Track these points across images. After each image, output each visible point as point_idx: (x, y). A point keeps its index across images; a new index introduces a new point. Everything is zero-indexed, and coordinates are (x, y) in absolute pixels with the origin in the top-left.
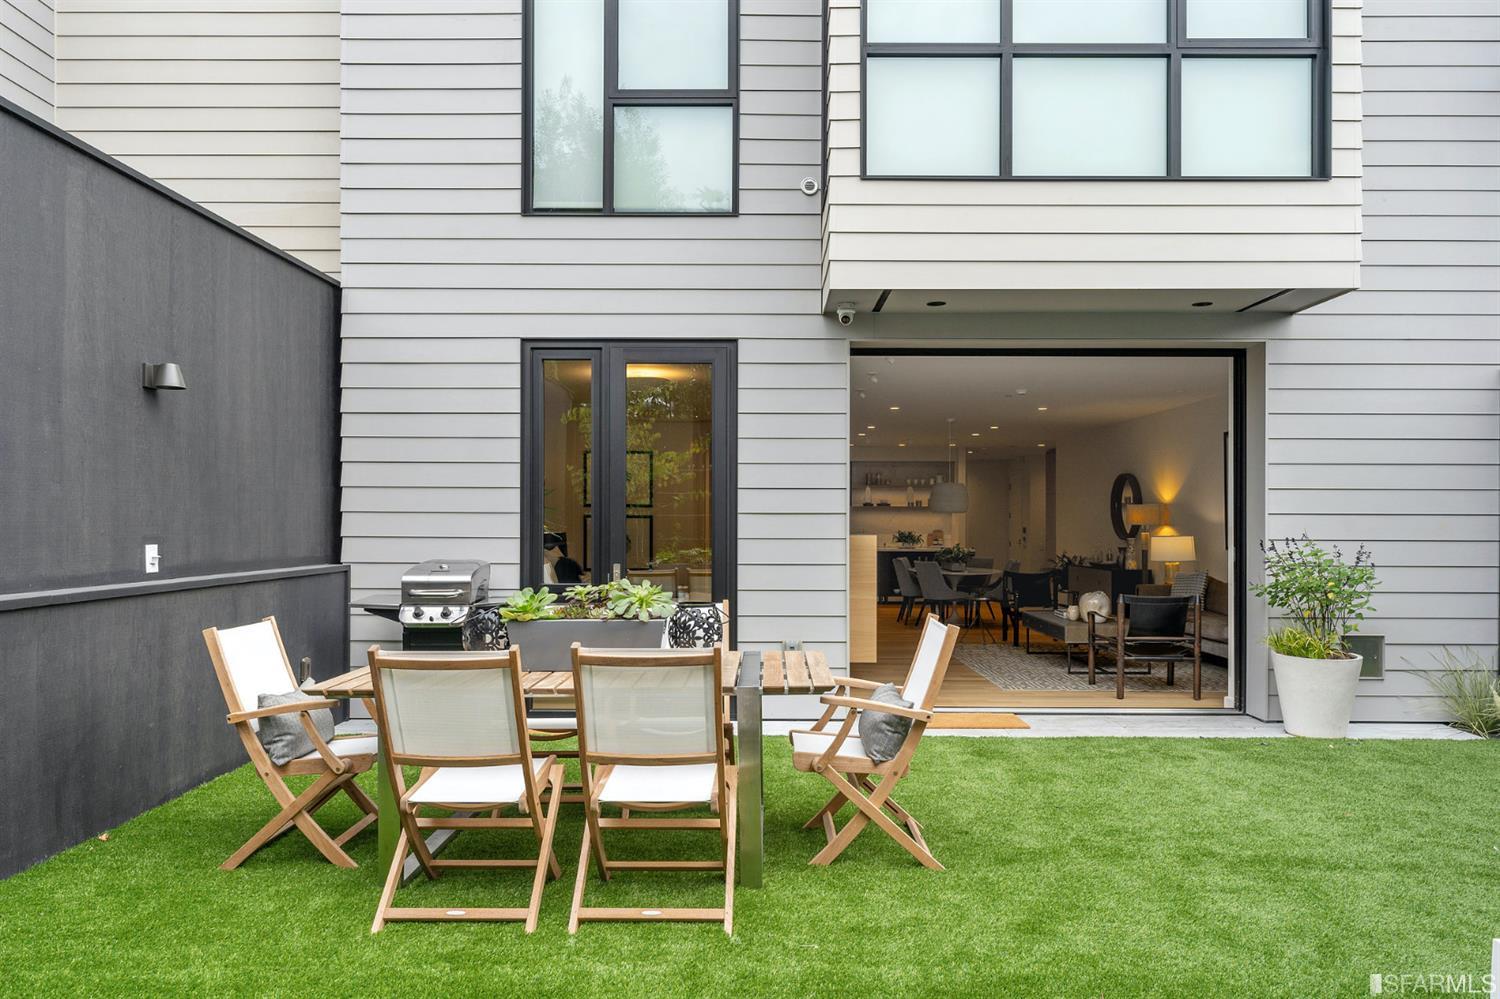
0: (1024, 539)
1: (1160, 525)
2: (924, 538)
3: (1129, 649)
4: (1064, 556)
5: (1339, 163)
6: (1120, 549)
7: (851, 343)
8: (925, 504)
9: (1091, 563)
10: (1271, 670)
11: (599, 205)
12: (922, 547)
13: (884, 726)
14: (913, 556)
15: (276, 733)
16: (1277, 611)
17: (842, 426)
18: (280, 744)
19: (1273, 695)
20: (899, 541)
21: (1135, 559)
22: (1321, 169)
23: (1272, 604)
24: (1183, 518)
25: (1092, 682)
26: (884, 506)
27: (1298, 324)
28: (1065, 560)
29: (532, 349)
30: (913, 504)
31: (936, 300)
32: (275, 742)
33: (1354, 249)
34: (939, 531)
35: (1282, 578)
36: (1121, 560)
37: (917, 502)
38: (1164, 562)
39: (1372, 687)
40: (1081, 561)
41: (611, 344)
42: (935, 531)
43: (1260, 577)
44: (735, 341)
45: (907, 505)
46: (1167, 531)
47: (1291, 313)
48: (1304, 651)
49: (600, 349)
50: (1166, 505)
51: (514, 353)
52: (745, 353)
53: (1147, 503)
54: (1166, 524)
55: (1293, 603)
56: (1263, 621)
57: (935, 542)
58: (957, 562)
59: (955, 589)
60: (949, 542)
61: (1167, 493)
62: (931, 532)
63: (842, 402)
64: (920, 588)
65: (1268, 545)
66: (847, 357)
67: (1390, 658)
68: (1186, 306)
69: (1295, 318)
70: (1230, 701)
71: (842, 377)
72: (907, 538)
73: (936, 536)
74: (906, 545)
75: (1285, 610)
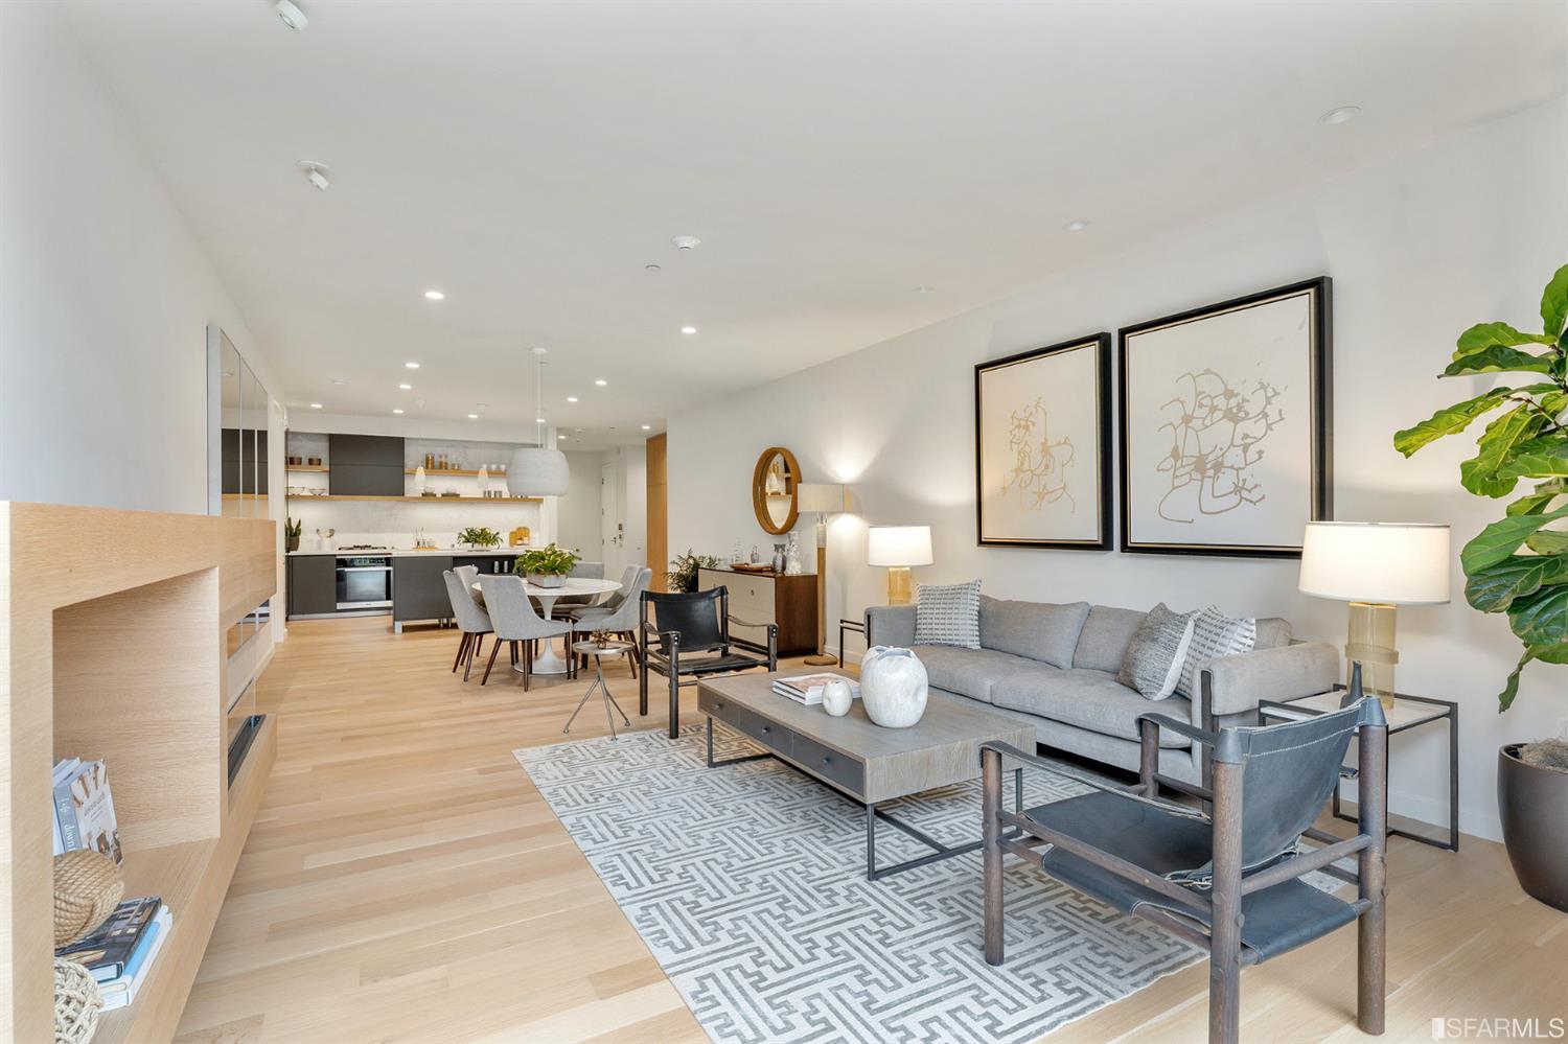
2: (505, 536)
4: (690, 557)
6: (777, 547)
8: (506, 495)
9: (732, 567)
12: (503, 548)
14: (486, 564)
20: (467, 541)
26: (451, 497)
28: (691, 561)
30: (489, 493)
34: (525, 529)
36: (779, 563)
37: (495, 493)
38: (887, 567)
40: (712, 562)
42: (519, 529)
45: (482, 496)
46: (850, 519)
50: (845, 485)
53: (814, 484)
54: (847, 511)
57: (519, 542)
58: (552, 572)
59: (548, 617)
60: (538, 543)
61: (846, 470)
62: (515, 530)
64: (489, 620)
72: (478, 536)
73: (519, 535)
74: (477, 546)
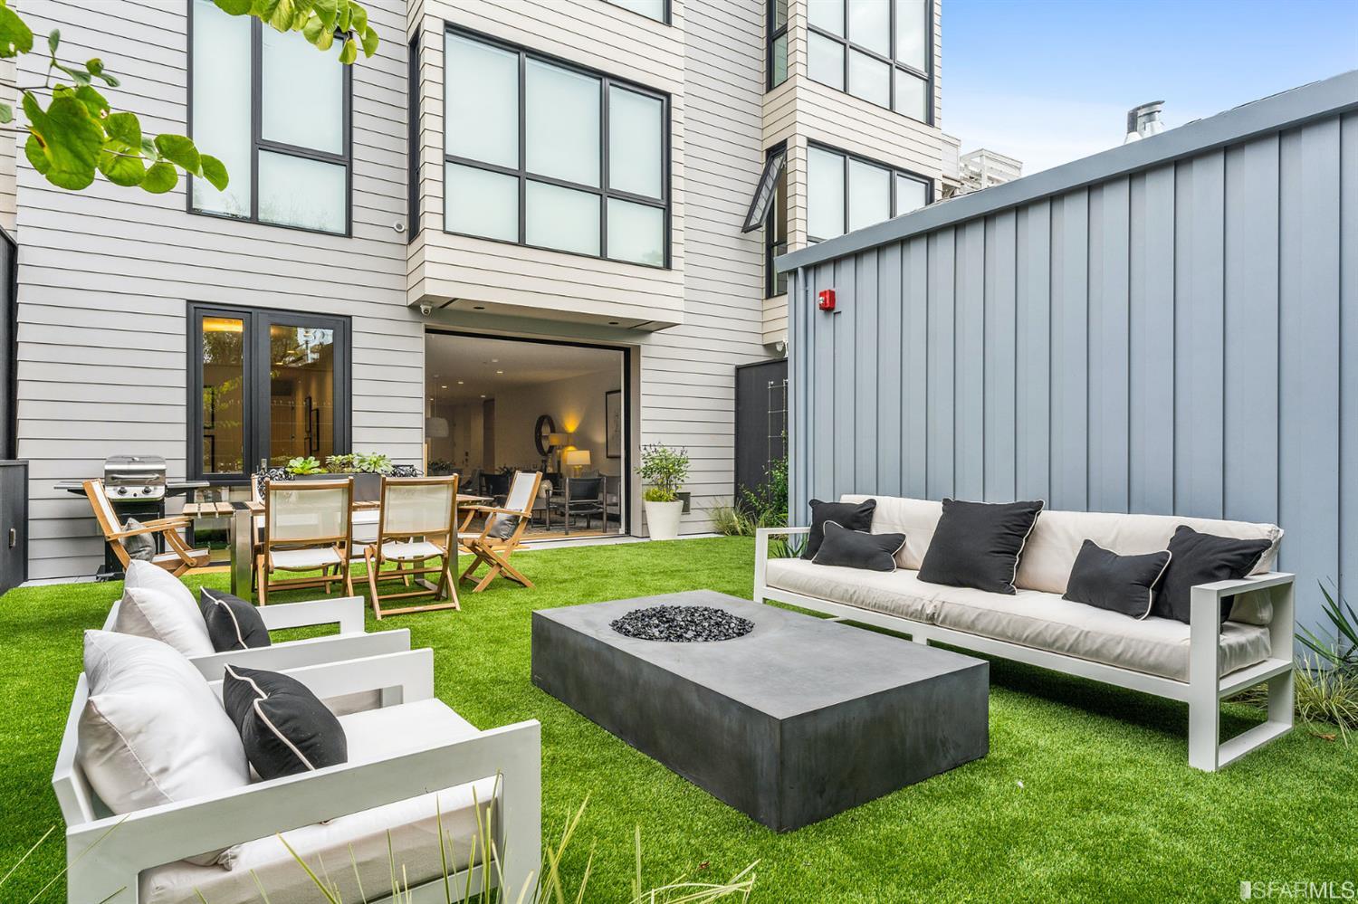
0: (467, 460)
1: (567, 446)
3: (571, 508)
5: (675, 263)
6: (543, 461)
7: (426, 326)
10: (644, 511)
11: (248, 214)
13: (507, 522)
15: (141, 546)
16: (647, 480)
17: (420, 376)
18: (143, 553)
19: (645, 524)
21: (553, 466)
22: (668, 265)
23: (644, 477)
24: (581, 441)
25: (548, 530)
27: (654, 337)
28: (505, 469)
29: (195, 308)
31: (480, 306)
32: (140, 551)
33: (680, 305)
35: (649, 464)
36: (543, 468)
38: (571, 466)
39: (686, 518)
41: (259, 311)
43: (639, 463)
44: (350, 317)
46: (571, 448)
47: (652, 332)
48: (660, 498)
49: (251, 313)
50: (571, 434)
51: (181, 309)
52: (357, 325)
53: (558, 433)
54: (572, 445)
55: (655, 475)
56: (640, 486)
58: (442, 469)
61: (571, 425)
63: (420, 360)
65: (642, 448)
66: (423, 334)
67: (693, 503)
68: (606, 323)
69: (653, 334)
70: (622, 530)
71: (420, 345)
75: (650, 480)
